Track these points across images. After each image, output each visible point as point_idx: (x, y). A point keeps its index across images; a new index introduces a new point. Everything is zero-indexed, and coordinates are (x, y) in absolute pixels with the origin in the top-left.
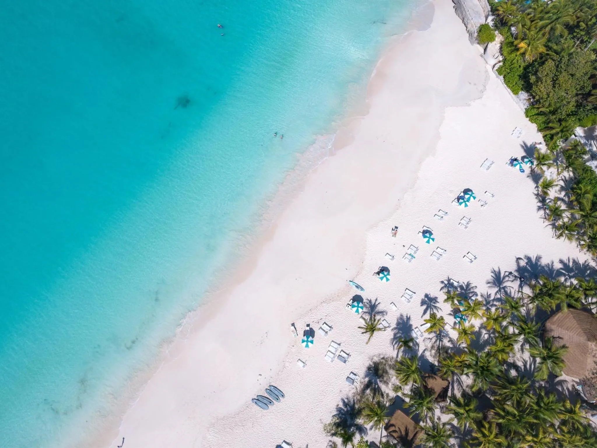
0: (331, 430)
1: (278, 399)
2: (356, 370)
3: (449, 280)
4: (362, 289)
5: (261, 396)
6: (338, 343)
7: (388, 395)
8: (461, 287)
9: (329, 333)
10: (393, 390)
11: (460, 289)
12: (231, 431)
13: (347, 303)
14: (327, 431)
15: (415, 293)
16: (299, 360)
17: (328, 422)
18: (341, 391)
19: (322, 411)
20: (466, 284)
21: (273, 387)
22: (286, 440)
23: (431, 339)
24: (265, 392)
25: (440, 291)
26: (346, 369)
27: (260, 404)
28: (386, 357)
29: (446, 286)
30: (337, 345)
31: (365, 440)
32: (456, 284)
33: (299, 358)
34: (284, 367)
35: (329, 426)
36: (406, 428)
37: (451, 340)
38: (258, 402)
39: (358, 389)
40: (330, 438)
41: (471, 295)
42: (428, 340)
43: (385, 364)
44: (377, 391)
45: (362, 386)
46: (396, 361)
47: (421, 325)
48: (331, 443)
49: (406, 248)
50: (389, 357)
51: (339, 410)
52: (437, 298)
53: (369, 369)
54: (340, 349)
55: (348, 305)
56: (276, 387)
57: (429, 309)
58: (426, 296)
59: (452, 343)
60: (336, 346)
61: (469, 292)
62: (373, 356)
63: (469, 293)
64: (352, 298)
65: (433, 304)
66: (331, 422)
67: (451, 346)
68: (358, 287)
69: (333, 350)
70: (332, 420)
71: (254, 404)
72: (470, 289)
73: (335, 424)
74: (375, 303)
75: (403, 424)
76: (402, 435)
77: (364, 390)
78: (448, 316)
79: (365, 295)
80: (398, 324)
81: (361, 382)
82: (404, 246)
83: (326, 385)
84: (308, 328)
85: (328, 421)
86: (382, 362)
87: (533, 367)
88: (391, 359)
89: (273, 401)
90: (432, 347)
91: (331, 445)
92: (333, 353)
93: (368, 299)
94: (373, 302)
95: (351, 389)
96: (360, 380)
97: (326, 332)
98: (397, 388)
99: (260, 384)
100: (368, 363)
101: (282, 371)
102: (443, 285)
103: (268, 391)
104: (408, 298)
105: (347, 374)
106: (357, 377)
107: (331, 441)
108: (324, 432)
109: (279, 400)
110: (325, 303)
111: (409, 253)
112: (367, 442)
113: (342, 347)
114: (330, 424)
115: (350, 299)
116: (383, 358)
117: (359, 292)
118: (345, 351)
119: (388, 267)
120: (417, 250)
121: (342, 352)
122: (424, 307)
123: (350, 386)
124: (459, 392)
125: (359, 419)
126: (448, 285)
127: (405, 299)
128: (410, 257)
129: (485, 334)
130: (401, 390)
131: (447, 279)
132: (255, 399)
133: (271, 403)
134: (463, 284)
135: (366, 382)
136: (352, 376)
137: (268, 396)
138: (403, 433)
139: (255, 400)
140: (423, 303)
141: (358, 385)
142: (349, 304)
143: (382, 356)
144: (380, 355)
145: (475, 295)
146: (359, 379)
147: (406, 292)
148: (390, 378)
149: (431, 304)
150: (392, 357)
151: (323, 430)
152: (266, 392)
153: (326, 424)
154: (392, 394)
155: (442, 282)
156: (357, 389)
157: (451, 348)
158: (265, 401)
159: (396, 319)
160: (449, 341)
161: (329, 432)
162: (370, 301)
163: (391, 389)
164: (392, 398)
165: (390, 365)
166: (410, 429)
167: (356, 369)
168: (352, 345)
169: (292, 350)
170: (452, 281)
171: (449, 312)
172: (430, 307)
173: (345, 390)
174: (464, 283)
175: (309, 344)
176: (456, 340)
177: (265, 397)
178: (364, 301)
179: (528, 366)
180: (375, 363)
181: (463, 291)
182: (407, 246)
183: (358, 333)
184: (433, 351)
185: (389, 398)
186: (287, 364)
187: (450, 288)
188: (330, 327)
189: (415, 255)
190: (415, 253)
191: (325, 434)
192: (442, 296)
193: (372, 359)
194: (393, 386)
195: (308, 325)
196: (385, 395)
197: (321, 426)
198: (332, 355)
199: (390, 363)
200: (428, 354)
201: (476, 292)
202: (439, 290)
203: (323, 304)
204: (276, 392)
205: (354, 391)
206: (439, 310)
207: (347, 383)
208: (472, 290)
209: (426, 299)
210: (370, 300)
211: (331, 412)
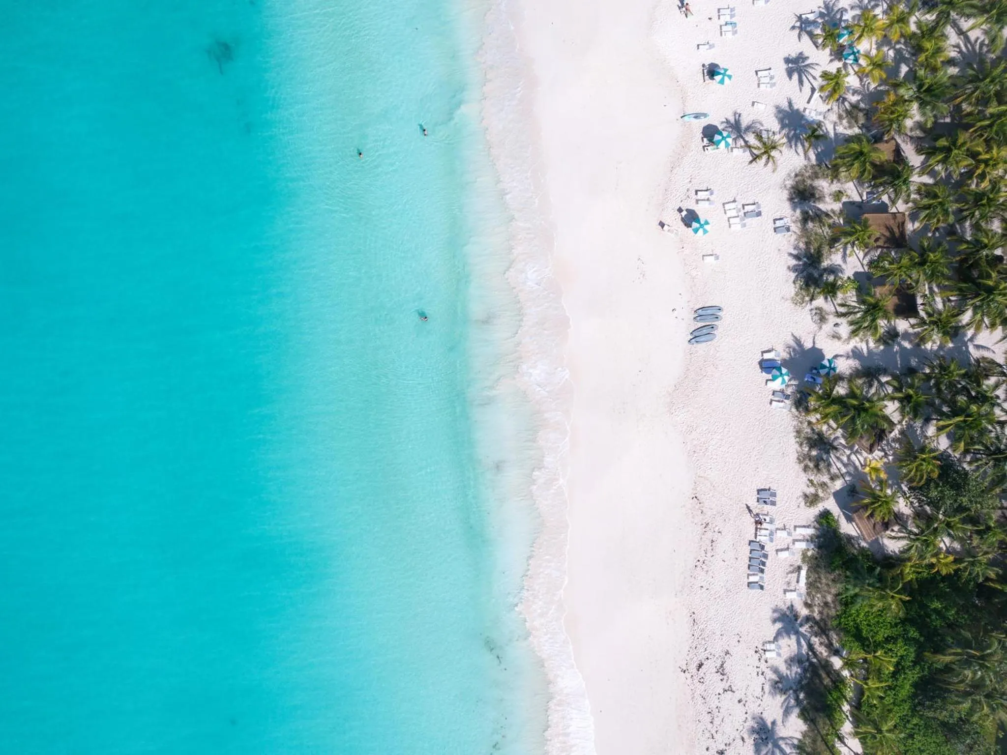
0: (803, 299)
1: (717, 318)
2: (777, 214)
3: (800, 18)
4: (705, 115)
5: (695, 330)
6: (732, 200)
7: (833, 211)
8: (821, 15)
9: (712, 198)
10: (835, 201)
11: (821, 19)
12: (697, 392)
13: (701, 147)
14: (800, 302)
15: (770, 69)
16: (703, 256)
17: (793, 293)
18: (779, 250)
19: (776, 288)
20: (823, 6)
21: (700, 311)
22: (764, 350)
23: (832, 109)
24: (696, 323)
25: (800, 41)
26: (765, 222)
27: (702, 340)
28: (797, 172)
29: (801, 28)
30: (733, 203)
31: (846, 278)
32: (811, 17)
33: (701, 254)
34: (693, 278)
35: (797, 296)
36: (887, 228)
37: (855, 92)
38: (697, 339)
39: (797, 231)
40: (809, 307)
41: (838, 16)
42: (830, 113)
43: (804, 181)
44: (819, 217)
45: (799, 224)
46: (812, 166)
47: (808, 102)
48: (814, 312)
49: (715, 18)
50: (801, 169)
51: (794, 269)
52: (801, 53)
53: (791, 199)
54: (740, 206)
55: (706, 148)
56: (704, 307)
57: (803, 75)
58: (787, 60)
59: (859, 94)
60: (733, 205)
61: (833, 13)
62: (784, 183)
63: (835, 14)
64: (701, 135)
65: (803, 64)
66: (797, 290)
67: (859, 98)
68: (697, 116)
69: (734, 213)
70: (796, 287)
71: (695, 345)
72: (833, 10)
73: (801, 289)
74: (735, 119)
75: (879, 225)
76: (887, 237)
77: (805, 226)
78: (831, 64)
79: (716, 120)
80: (781, 121)
81: (794, 222)
82: (710, 19)
83: (758, 258)
84: (684, 213)
85: (791, 292)
86: (799, 181)
87: (969, 46)
88: (805, 170)
89: (713, 323)
90: (840, 117)
91: (816, 313)
92: (736, 217)
93: (722, 123)
94: (732, 120)
95: (789, 239)
96: (791, 220)
97: (708, 200)
98: (838, 195)
99: (683, 319)
100: (785, 195)
101: (695, 285)
102: (797, 31)
103: (698, 318)
104: (767, 82)
105: (771, 226)
106: (785, 220)
107: (811, 310)
108: (797, 307)
109: (719, 318)
110: (675, 168)
111: (724, 23)
112: (849, 278)
113: (741, 201)
114: (797, 294)
115: (700, 138)
116: (796, 175)
117: (704, 122)
118: (747, 203)
119: (713, 62)
120: (732, 10)
121: (746, 207)
122: (795, 76)
123: (786, 236)
124: (907, 144)
125: (823, 261)
126: (804, 26)
127: (765, 85)
128: (729, 27)
129: (888, 50)
130: (842, 193)
131: (795, 19)
132: (691, 339)
133: (713, 328)
134: (821, 9)
135: (799, 216)
136: (779, 224)
137: (703, 324)
138: (887, 234)
139: (693, 340)
140: (790, 73)
141: (795, 228)
142: (705, 146)
143: (793, 175)
144: (789, 175)
145: (844, 12)
146: (789, 219)
147: (759, 76)
148: (821, 191)
149: (800, 67)
150: (805, 166)
151: (793, 306)
152: (698, 322)
153: (793, 298)
154: (837, 206)
155: (793, 28)
156: (795, 232)
157: (861, 100)
158: (705, 331)
159: (774, 118)
160: (853, 94)
161: (803, 302)
162: (728, 122)
163: (832, 201)
164: (841, 210)
165: (809, 177)
166: (891, 224)
167: (777, 211)
168: (749, 189)
169: (685, 253)
170: (803, 16)
171: (829, 58)
172: (802, 70)
173: (782, 245)
174: (819, 7)
175: (706, 227)
176: (860, 86)
177: (702, 327)
178: (720, 127)
179: (964, 49)
180: (793, 187)
181: (826, 18)
182: (715, 15)
183: (744, 171)
184: (845, 122)
185: (837, 213)
186: (694, 273)
187: (809, 26)
188: (707, 190)
189: (734, 20)
190: (732, 16)
191: (800, 308)
192: (806, 46)
193: (785, 186)
194: (831, 197)
195: (680, 210)
196: (830, 213)
197: (789, 304)
198: (737, 220)
199: (807, 174)
200: (840, 129)
201: (842, 8)
202: (798, 40)
203: (675, 171)
204: (709, 312)
205: (794, 237)
206: (816, 67)
207: (779, 235)
208: (836, 9)
209: (790, 65)
210: (727, 119)
211: (787, 281)
